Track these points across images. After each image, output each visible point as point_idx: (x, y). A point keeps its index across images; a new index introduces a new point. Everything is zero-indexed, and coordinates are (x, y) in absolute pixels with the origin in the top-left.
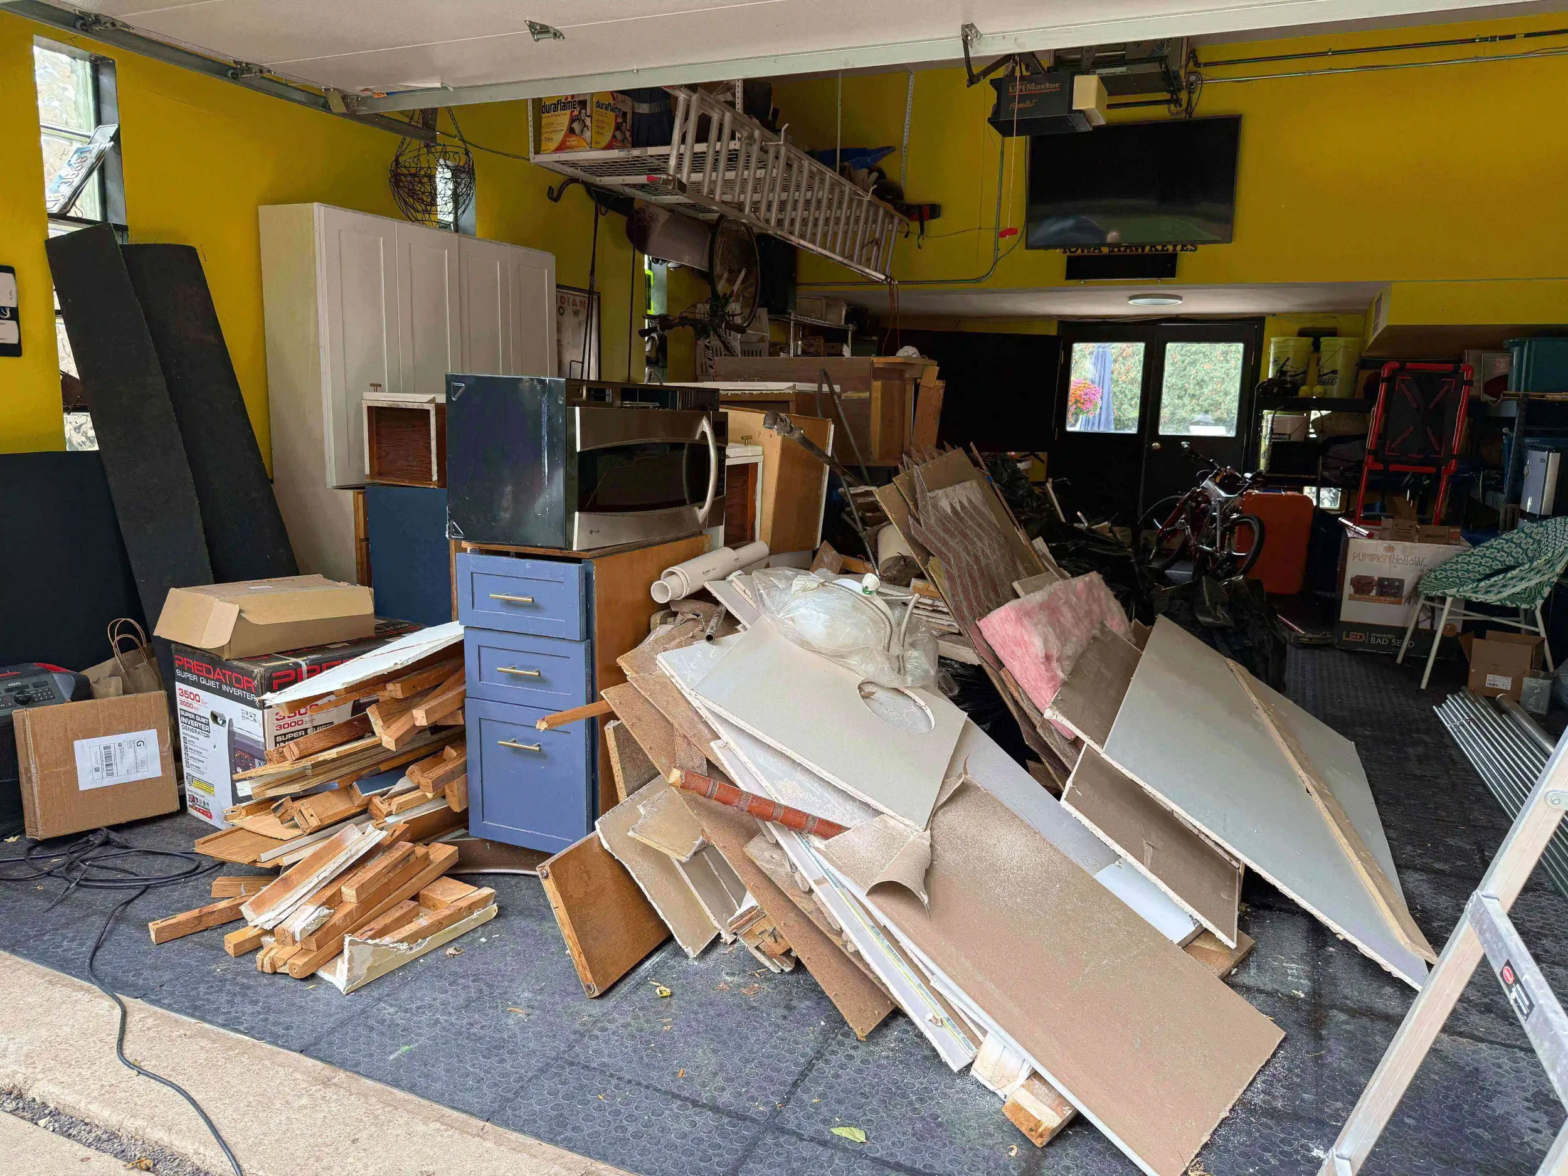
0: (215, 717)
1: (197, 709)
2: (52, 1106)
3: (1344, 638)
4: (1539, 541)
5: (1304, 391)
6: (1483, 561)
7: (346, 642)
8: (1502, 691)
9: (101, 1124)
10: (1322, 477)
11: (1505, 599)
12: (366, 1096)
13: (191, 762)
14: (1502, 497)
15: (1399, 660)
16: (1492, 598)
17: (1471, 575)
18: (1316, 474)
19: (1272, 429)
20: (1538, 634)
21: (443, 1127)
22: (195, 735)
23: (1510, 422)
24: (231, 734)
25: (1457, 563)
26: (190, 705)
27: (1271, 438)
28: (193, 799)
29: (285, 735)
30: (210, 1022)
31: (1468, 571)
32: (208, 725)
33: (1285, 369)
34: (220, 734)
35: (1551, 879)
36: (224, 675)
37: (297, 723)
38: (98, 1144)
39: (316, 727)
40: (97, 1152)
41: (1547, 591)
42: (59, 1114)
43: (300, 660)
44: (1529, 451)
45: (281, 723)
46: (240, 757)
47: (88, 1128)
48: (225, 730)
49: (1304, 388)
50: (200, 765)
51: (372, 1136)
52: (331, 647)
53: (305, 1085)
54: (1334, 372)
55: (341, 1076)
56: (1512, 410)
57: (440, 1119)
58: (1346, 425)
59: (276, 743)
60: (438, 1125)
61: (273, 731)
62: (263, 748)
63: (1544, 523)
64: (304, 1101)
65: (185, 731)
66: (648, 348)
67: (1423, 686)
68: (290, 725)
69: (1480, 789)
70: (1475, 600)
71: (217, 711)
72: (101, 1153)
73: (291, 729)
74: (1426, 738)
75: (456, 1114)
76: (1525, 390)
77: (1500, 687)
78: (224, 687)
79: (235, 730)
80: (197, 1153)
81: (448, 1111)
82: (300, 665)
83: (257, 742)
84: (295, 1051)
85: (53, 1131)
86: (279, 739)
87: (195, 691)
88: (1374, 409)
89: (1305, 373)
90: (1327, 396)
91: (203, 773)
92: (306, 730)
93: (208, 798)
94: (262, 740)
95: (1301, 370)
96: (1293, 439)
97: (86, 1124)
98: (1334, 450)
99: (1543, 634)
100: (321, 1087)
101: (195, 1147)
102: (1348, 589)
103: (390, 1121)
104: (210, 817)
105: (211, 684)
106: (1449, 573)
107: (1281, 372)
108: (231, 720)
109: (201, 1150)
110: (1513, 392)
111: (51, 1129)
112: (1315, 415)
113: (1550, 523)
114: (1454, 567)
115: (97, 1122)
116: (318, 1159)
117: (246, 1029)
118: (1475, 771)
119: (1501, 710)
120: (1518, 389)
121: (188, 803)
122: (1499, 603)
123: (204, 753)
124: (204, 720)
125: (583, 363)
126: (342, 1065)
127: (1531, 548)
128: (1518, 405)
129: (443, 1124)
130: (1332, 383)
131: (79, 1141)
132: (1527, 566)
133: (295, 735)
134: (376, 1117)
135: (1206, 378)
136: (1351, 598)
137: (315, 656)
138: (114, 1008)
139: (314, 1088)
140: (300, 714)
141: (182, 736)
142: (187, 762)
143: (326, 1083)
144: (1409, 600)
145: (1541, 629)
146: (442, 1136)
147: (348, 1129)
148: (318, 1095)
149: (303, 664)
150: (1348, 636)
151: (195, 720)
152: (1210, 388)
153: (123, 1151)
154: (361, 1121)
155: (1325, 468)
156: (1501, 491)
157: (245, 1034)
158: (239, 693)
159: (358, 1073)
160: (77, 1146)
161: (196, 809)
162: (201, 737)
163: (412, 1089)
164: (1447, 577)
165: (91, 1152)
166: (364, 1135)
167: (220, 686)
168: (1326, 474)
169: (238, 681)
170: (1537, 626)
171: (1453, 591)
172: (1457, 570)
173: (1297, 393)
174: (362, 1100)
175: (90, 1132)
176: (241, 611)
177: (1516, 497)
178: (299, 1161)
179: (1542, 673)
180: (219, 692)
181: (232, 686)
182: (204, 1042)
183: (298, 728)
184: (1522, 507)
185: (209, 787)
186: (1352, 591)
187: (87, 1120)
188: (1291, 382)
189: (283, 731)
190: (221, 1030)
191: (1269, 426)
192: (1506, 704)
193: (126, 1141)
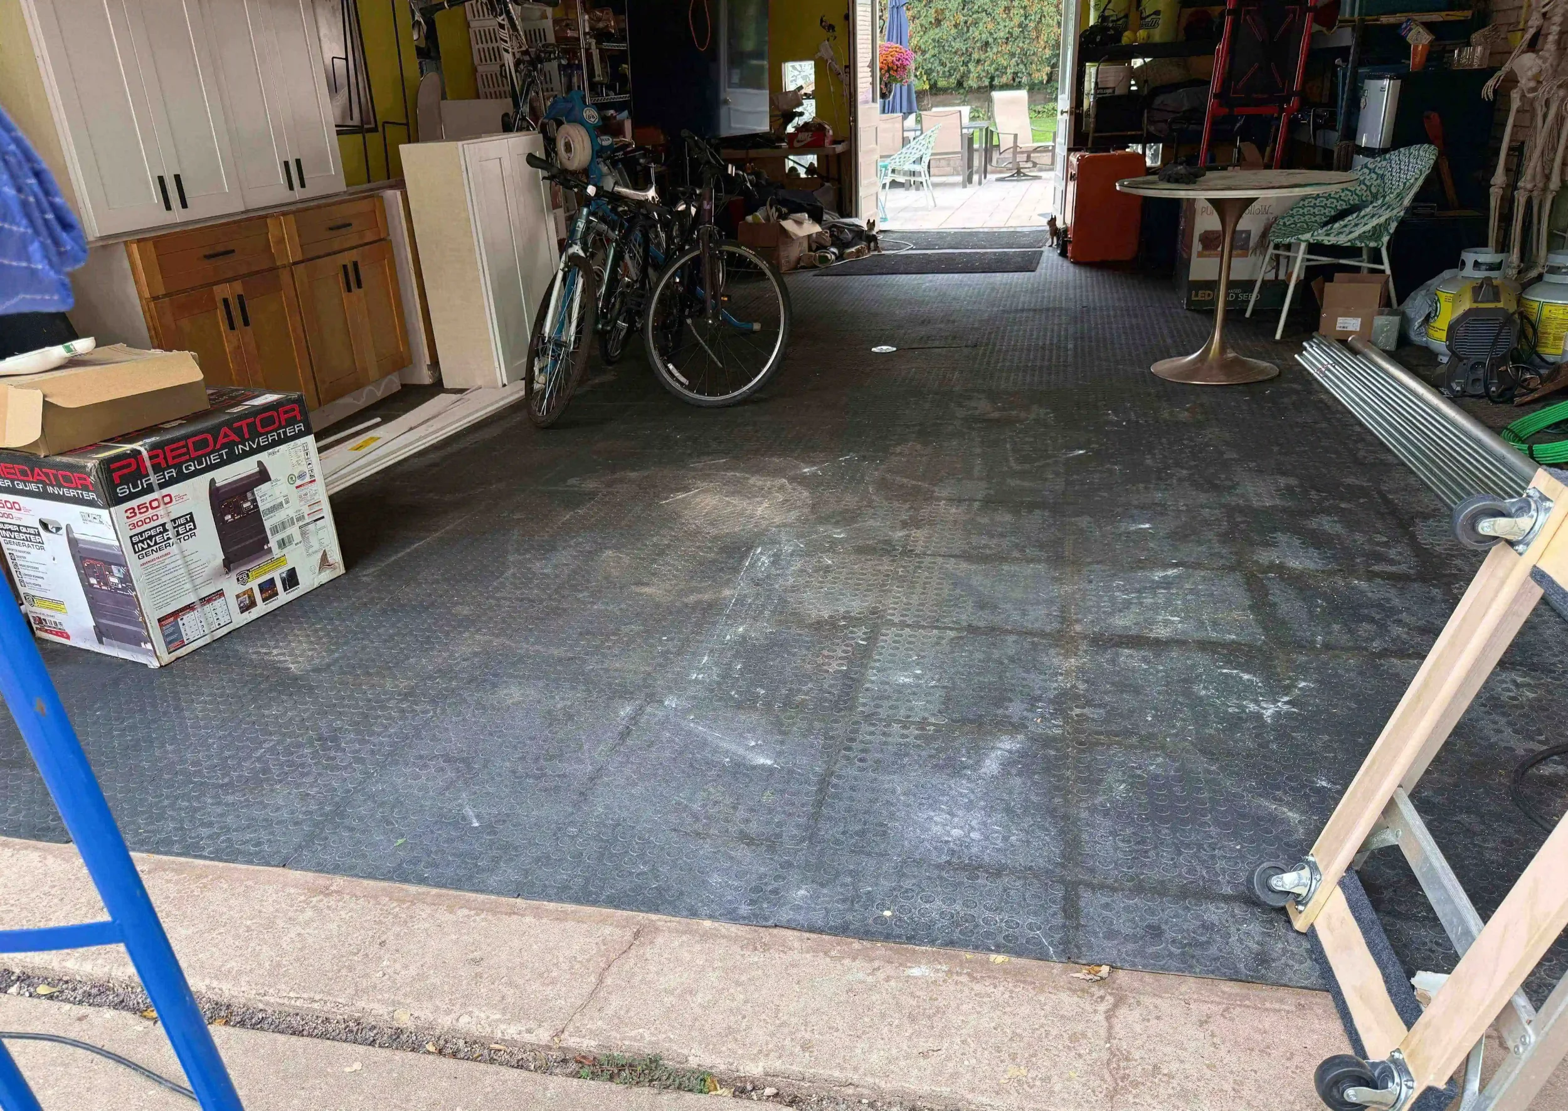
0: (45, 526)
1: (20, 519)
2: (17, 971)
3: (1193, 298)
4: (1382, 176)
5: (1126, 38)
6: (1328, 203)
7: (181, 418)
8: (1351, 333)
9: (84, 979)
10: (1148, 132)
11: (1355, 239)
12: (376, 897)
13: (26, 579)
14: (1335, 136)
15: (1248, 315)
16: (1343, 240)
17: (1317, 218)
18: (1142, 129)
19: (1096, 83)
20: (1383, 272)
21: (472, 913)
22: (25, 549)
23: (1343, 52)
24: (73, 543)
25: (1303, 207)
26: (8, 516)
27: (1096, 93)
28: (40, 621)
29: (141, 534)
30: (166, 853)
31: (1314, 215)
32: (39, 535)
33: (1107, 13)
34: (57, 545)
35: (1446, 505)
36: (47, 475)
37: (151, 519)
38: (88, 999)
39: (174, 521)
40: (92, 1008)
41: (1393, 226)
42: (29, 977)
43: (136, 446)
44: (1366, 81)
45: (134, 520)
46: (91, 566)
47: (70, 986)
48: (62, 540)
49: (1127, 34)
50: (40, 581)
51: (398, 935)
52: (168, 426)
53: (302, 898)
54: (1157, 13)
55: (339, 881)
56: (1346, 38)
57: (467, 905)
58: (1173, 72)
59: (133, 544)
60: (465, 911)
61: (126, 533)
62: (116, 552)
63: (1388, 156)
64: (309, 913)
65: (9, 546)
66: (415, 37)
67: (1278, 336)
68: (144, 522)
69: (1358, 429)
70: (1326, 243)
71: (46, 517)
72: (97, 1009)
73: (146, 527)
74: (1295, 386)
75: (481, 897)
76: (1360, 14)
77: (1349, 329)
78: (50, 489)
79: (77, 536)
80: (208, 987)
81: (472, 896)
82: (139, 452)
83: (110, 547)
84: (277, 866)
85: (31, 996)
86: (135, 539)
87: (12, 498)
88: (1219, 47)
89: (1126, 16)
90: (1151, 40)
91: (45, 590)
92: (163, 525)
93: (58, 617)
94: (117, 543)
95: (1122, 15)
96: (1117, 92)
97: (67, 982)
98: (1158, 101)
99: (1388, 272)
100: (321, 897)
101: (207, 981)
102: (1197, 246)
103: (411, 917)
104: (68, 637)
105: (33, 487)
106: (1296, 218)
107: (1103, 18)
108: (68, 526)
109: (215, 984)
110: (1347, 16)
111: (27, 994)
112: (1137, 63)
113: (1393, 156)
114: (1301, 211)
115: (78, 978)
116: (350, 969)
117: (211, 853)
118: (1350, 412)
119: (1355, 352)
120: (1352, 13)
121: (34, 626)
122: (1349, 244)
123: (41, 568)
124: (32, 531)
125: (346, 59)
126: (336, 869)
127: (1375, 183)
128: (1353, 30)
129: (470, 909)
130: (1154, 25)
131: (67, 1000)
132: (1380, 202)
133: (153, 532)
134: (396, 916)
135: (991, 40)
136: (1200, 255)
137: (153, 439)
138: (45, 858)
139: (314, 899)
140: (153, 508)
141: (7, 552)
142: (21, 581)
143: (326, 892)
144: (1255, 250)
145: (1386, 267)
146: (474, 921)
147: (370, 933)
148: (321, 905)
149: (142, 449)
150: (1197, 295)
151: (20, 532)
152: (995, 50)
153: (123, 1001)
154: (381, 922)
155: (1151, 122)
156: (1334, 128)
157: (212, 859)
158: (72, 493)
159: (357, 876)
160: (67, 1007)
161: (46, 631)
162: (34, 551)
163: (422, 881)
164: (1295, 223)
165: (84, 1010)
166: (390, 937)
167: (44, 488)
168: (1152, 129)
169: (67, 479)
170: (1382, 264)
171: (1307, 236)
172: (1303, 215)
173: (1120, 40)
174: (372, 902)
175: (74, 990)
176: (44, 396)
177: (1351, 132)
178: (330, 975)
179: (1387, 310)
180: (43, 495)
181: (60, 486)
182: (170, 875)
183: (153, 524)
184: (1357, 143)
185: (58, 604)
186: (1200, 248)
187: (65, 978)
188: (1113, 28)
189: (138, 530)
190: (182, 859)
191: (1093, 80)
192: (1359, 346)
193: (121, 991)
